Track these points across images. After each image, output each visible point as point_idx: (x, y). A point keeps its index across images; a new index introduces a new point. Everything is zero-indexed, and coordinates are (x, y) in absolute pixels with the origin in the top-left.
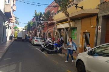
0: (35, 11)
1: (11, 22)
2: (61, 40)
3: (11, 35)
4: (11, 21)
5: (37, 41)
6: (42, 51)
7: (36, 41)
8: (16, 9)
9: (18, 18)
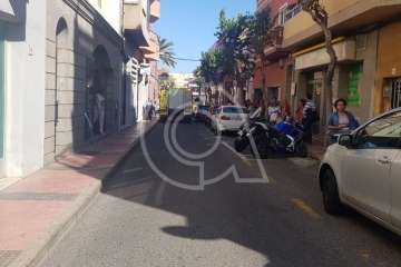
0: (222, 13)
1: (148, 61)
2: (309, 111)
3: (149, 104)
4: (146, 56)
5: (228, 119)
6: (238, 151)
7: (223, 118)
8: (161, 11)
9: (171, 44)
